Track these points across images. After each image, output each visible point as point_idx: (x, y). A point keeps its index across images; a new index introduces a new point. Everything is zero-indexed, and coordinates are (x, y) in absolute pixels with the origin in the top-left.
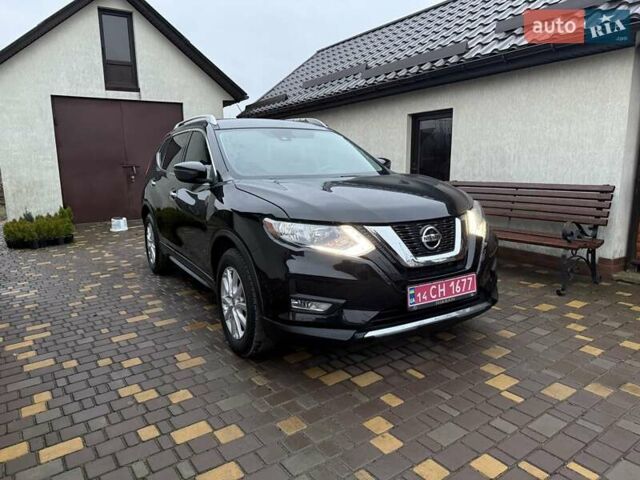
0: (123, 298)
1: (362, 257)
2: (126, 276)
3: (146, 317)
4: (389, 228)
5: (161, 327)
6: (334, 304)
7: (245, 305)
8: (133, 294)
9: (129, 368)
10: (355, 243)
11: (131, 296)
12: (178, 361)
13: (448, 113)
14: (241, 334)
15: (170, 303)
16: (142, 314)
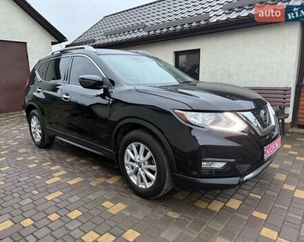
0: (30, 166)
1: (242, 132)
2: (20, 151)
3: (58, 179)
4: (250, 113)
5: (74, 185)
6: (228, 162)
7: (155, 166)
8: (36, 163)
9: (76, 219)
10: (235, 123)
11: (35, 165)
12: (107, 209)
13: (198, 51)
14: (149, 185)
15: (67, 167)
16: (54, 177)
